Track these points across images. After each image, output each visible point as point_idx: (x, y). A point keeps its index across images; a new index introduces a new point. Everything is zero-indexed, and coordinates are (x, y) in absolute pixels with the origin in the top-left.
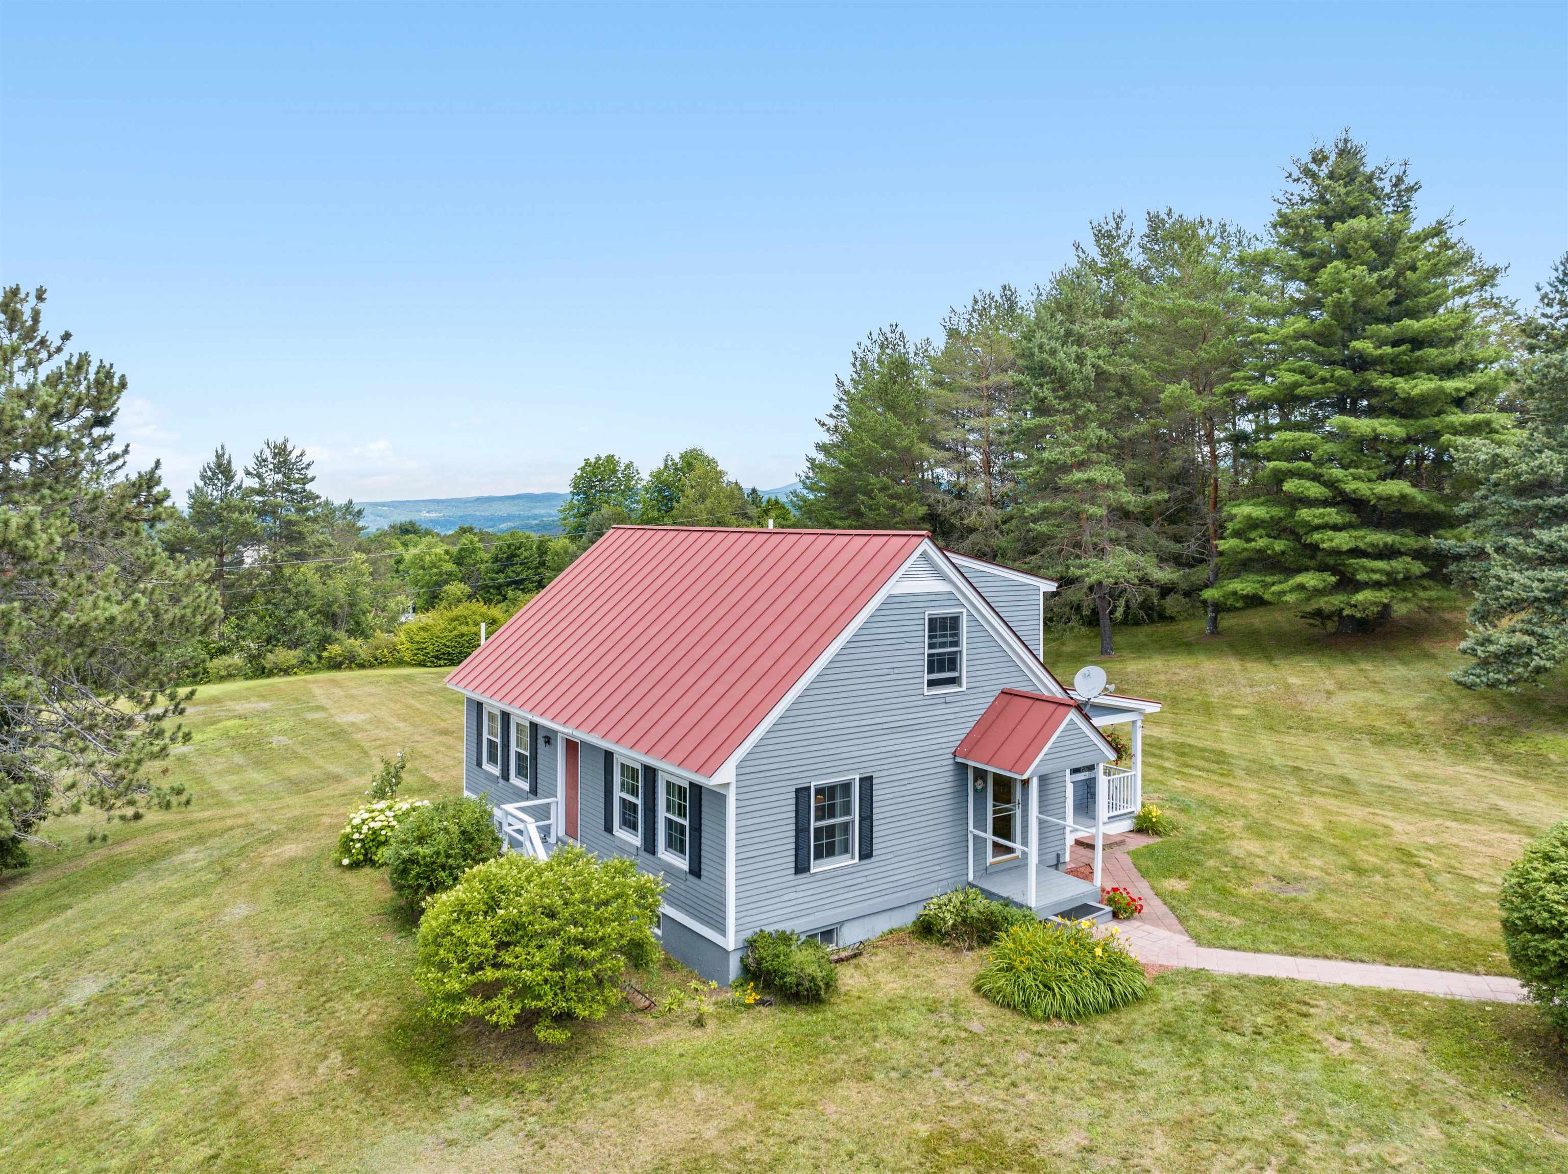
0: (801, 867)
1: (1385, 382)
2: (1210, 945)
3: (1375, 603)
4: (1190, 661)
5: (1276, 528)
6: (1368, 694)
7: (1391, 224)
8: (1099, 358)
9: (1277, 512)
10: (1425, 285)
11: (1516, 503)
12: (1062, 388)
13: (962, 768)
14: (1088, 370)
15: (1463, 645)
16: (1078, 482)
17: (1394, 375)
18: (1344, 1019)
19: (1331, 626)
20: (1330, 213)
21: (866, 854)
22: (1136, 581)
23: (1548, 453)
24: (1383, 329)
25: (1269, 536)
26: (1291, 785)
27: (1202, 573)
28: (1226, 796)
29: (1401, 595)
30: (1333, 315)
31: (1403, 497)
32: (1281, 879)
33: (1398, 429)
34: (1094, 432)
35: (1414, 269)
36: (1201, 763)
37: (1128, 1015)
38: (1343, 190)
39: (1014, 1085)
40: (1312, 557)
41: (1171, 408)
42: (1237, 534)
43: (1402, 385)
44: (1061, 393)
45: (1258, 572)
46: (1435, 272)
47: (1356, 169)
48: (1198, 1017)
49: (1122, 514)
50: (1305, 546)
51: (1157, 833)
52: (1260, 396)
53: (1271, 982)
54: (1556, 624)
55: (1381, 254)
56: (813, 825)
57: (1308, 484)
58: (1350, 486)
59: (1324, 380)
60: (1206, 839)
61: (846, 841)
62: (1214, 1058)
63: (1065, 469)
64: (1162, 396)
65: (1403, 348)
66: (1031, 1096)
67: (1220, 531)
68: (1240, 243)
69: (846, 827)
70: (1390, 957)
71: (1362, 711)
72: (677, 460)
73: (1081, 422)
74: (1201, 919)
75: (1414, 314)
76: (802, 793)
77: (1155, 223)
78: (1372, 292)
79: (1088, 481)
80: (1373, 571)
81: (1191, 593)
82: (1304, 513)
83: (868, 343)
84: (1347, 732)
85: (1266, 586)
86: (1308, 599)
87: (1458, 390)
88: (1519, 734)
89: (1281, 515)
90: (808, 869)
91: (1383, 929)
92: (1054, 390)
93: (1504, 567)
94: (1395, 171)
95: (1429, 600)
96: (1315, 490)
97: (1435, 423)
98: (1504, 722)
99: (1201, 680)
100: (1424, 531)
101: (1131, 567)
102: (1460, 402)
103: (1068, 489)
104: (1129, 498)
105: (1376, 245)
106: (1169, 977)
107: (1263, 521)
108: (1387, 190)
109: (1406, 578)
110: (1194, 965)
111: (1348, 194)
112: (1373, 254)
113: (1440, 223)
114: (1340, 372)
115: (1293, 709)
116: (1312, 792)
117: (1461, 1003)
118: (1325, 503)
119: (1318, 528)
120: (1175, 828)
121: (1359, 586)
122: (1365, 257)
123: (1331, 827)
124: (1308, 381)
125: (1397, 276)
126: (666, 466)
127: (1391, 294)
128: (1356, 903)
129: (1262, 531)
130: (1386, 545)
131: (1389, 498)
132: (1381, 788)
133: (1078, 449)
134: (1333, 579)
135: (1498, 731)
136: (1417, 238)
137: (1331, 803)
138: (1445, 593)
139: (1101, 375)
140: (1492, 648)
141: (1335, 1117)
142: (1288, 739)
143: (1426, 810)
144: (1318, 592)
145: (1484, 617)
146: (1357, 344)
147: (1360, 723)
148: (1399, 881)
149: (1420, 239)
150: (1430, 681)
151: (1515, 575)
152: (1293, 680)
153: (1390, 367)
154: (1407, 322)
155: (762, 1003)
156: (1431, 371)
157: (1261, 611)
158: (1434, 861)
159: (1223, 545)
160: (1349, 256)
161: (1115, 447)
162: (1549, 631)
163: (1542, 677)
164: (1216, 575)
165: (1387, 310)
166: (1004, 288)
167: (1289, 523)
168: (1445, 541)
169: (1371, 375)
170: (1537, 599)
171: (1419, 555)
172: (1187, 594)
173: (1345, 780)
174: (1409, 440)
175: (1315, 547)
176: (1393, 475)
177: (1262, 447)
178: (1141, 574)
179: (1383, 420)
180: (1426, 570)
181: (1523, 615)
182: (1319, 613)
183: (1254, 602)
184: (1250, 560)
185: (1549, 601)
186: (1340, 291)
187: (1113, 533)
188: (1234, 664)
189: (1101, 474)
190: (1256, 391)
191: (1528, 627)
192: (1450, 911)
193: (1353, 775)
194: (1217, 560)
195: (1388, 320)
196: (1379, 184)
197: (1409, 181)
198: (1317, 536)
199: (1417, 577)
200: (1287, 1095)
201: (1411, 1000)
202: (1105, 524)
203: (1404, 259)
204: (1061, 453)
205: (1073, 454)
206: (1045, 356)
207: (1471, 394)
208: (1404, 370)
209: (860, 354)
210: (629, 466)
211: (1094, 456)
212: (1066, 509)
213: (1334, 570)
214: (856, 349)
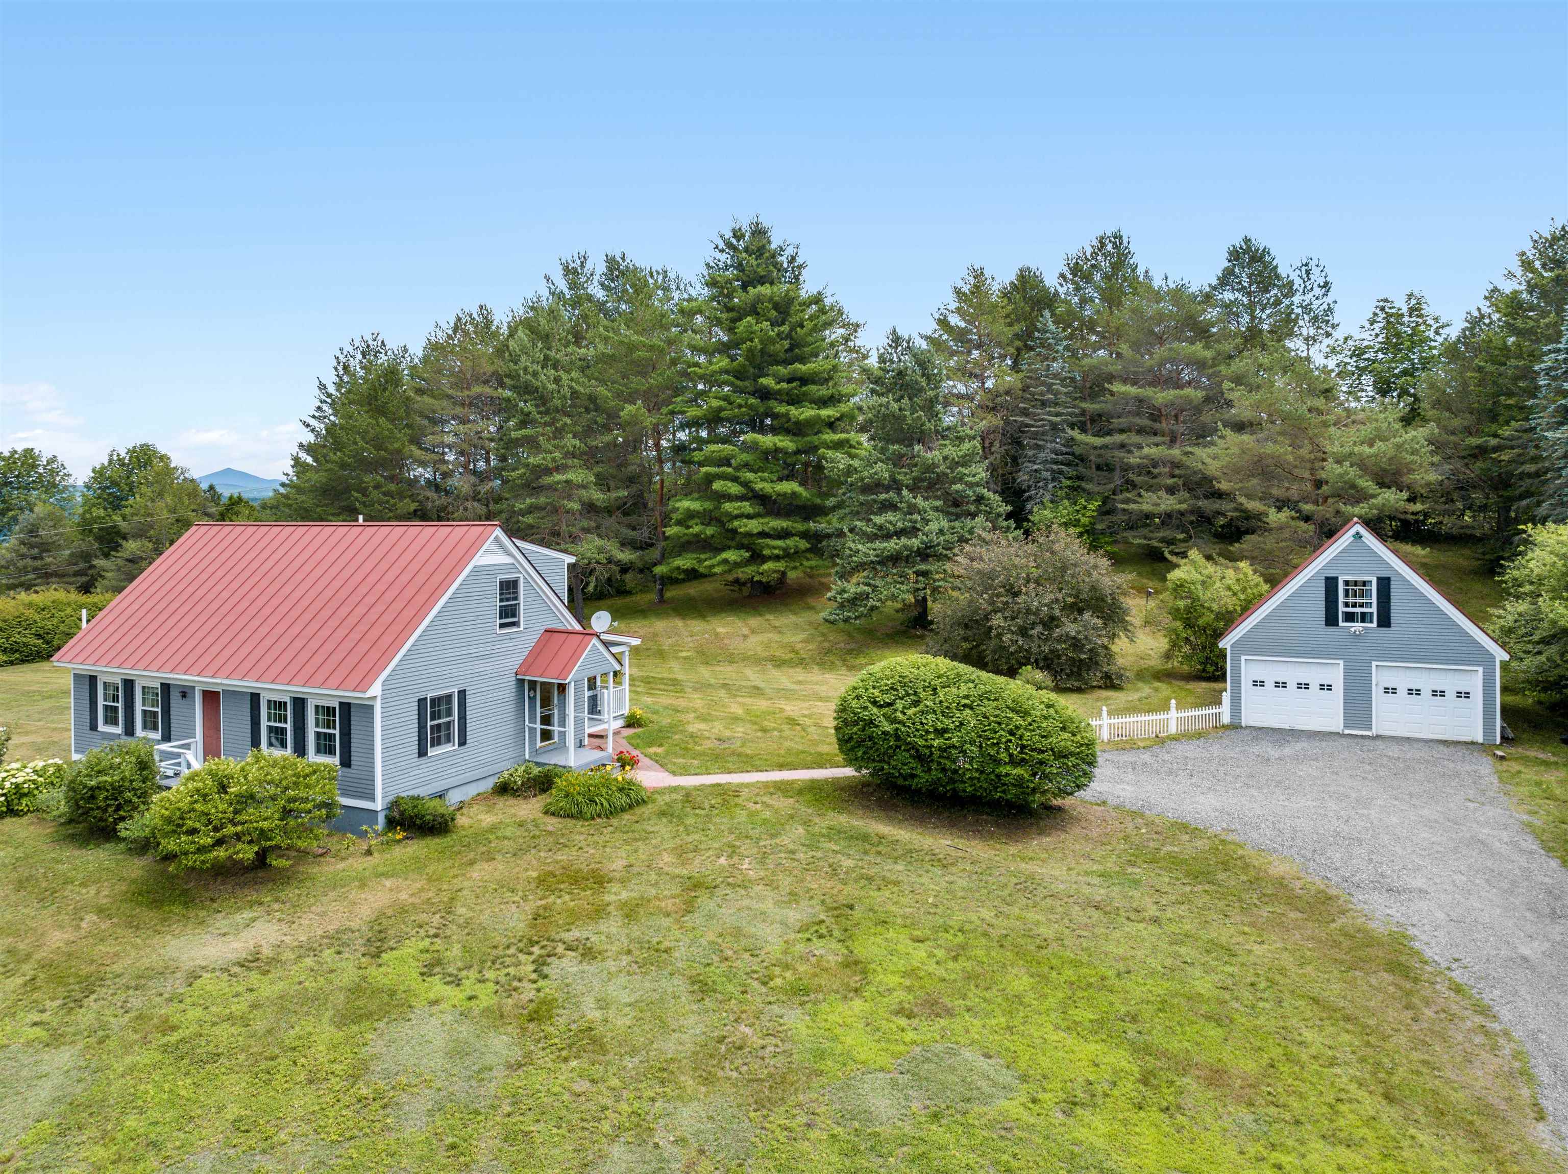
0: (422, 753)
1: (782, 409)
2: (681, 775)
3: (775, 571)
4: (646, 623)
5: (708, 518)
6: (770, 635)
7: (788, 291)
8: (572, 380)
9: (708, 505)
10: (810, 339)
11: (862, 498)
12: (544, 404)
13: (521, 682)
14: (566, 391)
15: (829, 595)
16: (558, 483)
17: (789, 404)
18: (757, 795)
19: (746, 591)
20: (745, 278)
21: (463, 742)
22: (605, 561)
23: (880, 464)
24: (782, 370)
25: (703, 524)
26: (723, 693)
27: (654, 554)
28: (681, 703)
29: (792, 565)
30: (747, 358)
31: (794, 493)
32: (719, 740)
33: (791, 444)
34: (571, 442)
35: (802, 326)
36: (663, 687)
37: (638, 811)
38: (755, 263)
39: (581, 848)
40: (733, 539)
41: (629, 423)
42: (679, 523)
43: (794, 412)
44: (542, 409)
45: (693, 551)
46: (815, 329)
47: (764, 246)
48: (680, 806)
49: (590, 508)
50: (728, 530)
51: (640, 726)
52: (696, 416)
53: (719, 785)
54: (883, 577)
55: (780, 313)
56: (429, 724)
57: (730, 484)
58: (759, 486)
59: (740, 406)
60: (671, 726)
61: (449, 735)
62: (690, 821)
63: (548, 471)
64: (622, 414)
65: (794, 384)
66: (592, 851)
67: (666, 519)
68: (678, 288)
69: (448, 725)
70: (781, 767)
71: (767, 647)
72: (123, 455)
73: (559, 433)
74: (675, 764)
75: (802, 360)
76: (422, 702)
77: (612, 263)
78: (772, 341)
79: (567, 482)
80: (774, 548)
81: (645, 569)
82: (728, 506)
83: (351, 349)
84: (757, 661)
85: (700, 561)
86: (730, 571)
87: (829, 417)
88: (863, 652)
89: (711, 507)
90: (426, 754)
91: (778, 755)
92: (537, 406)
93: (854, 541)
94: (789, 251)
95: (811, 568)
96: (734, 489)
97: (815, 439)
98: (853, 646)
99: (655, 635)
100: (807, 519)
101: (600, 550)
102: (831, 425)
103: (551, 488)
104: (598, 496)
105: (776, 307)
106: (662, 791)
107: (698, 512)
108: (785, 265)
109: (796, 553)
110: (674, 784)
111: (758, 265)
112: (774, 313)
113: (819, 293)
114: (752, 401)
115: (722, 649)
116: (735, 696)
117: (817, 781)
118: (742, 498)
119: (737, 517)
120: (652, 722)
121: (764, 559)
122: (769, 315)
123: (748, 712)
124: (729, 407)
125: (791, 330)
126: (111, 461)
127: (786, 344)
128: (763, 746)
129: (697, 520)
130: (782, 528)
131: (785, 494)
132: (778, 690)
133: (557, 455)
134: (747, 555)
135: (850, 652)
136: (804, 303)
137: (748, 701)
138: (821, 562)
139: (575, 394)
140: (846, 596)
141: (754, 833)
142: (718, 668)
143: (805, 698)
144: (737, 565)
145: (843, 576)
146: (764, 381)
147: (765, 654)
148: (787, 733)
149: (807, 304)
150: (810, 623)
151: (860, 547)
152: (720, 630)
153: (785, 398)
154: (798, 366)
155: (406, 838)
156: (812, 402)
157: (695, 583)
158: (808, 721)
159: (670, 531)
160: (758, 314)
161: (583, 453)
162: (878, 582)
163: (876, 612)
164: (663, 556)
165: (782, 355)
166: (481, 307)
167: (716, 514)
168: (820, 525)
169: (773, 403)
170: (872, 562)
171: (805, 535)
172: (641, 571)
173: (758, 688)
174: (798, 452)
175: (734, 531)
176: (787, 478)
177: (698, 456)
178: (607, 556)
179: (781, 438)
180: (808, 546)
181: (865, 573)
182: (737, 581)
183: (693, 575)
184: (689, 542)
185: (879, 563)
186: (751, 340)
187: (585, 523)
188: (679, 623)
189: (577, 475)
190: (693, 412)
191: (867, 581)
192: (815, 743)
193: (762, 685)
194: (663, 543)
195: (786, 362)
196: (780, 259)
197: (799, 260)
198: (736, 523)
199: (804, 552)
200: (730, 829)
201: (792, 782)
202: (578, 516)
203: (794, 319)
204: (544, 459)
205: (554, 459)
206: (529, 377)
207: (838, 419)
208: (794, 400)
209: (342, 359)
210: (53, 460)
211: (570, 462)
212: (548, 504)
213: (748, 548)
214: (338, 354)
